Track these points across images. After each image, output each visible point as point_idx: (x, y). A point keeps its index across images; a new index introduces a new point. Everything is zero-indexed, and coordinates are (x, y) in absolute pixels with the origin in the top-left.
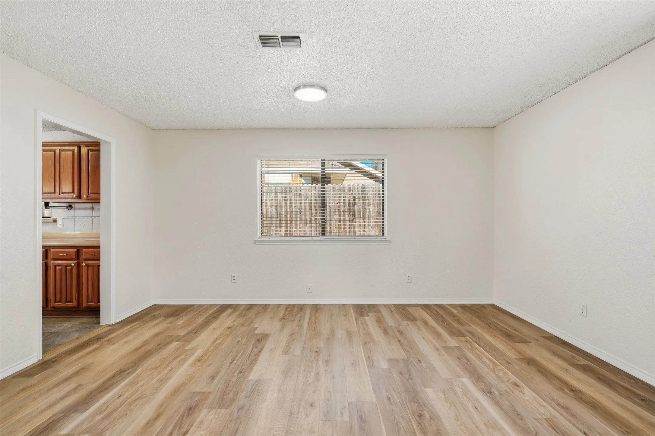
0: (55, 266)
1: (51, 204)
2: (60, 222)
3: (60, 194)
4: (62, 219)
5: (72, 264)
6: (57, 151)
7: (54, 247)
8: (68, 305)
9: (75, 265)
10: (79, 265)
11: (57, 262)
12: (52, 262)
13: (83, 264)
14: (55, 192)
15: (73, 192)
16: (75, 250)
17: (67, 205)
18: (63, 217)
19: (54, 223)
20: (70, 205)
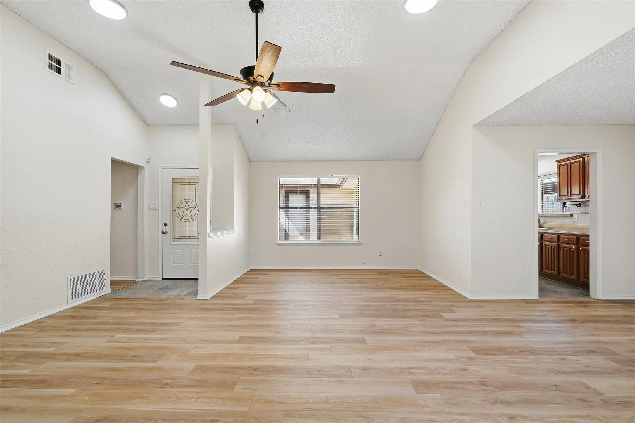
0: (564, 248)
1: (567, 203)
2: (575, 216)
3: (571, 196)
4: (576, 214)
5: (573, 248)
6: (569, 164)
7: (563, 234)
8: (571, 277)
9: (575, 248)
10: (578, 248)
11: (564, 245)
12: (562, 244)
13: (581, 248)
14: (568, 195)
15: (580, 194)
16: (576, 237)
17: (577, 203)
18: (577, 213)
19: (571, 217)
20: (579, 203)
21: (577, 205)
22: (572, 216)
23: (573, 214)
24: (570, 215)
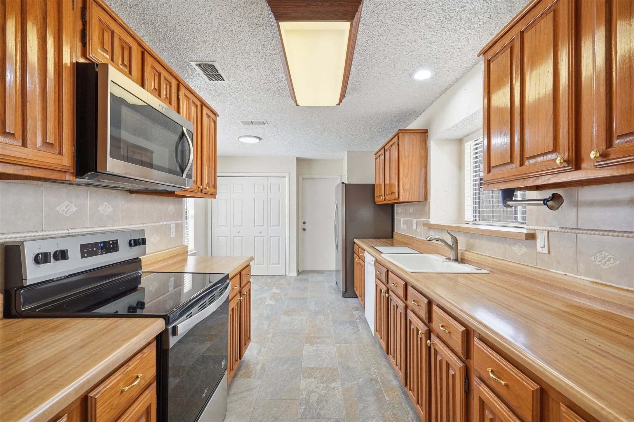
2: (541, 241)
4: (546, 233)
17: (547, 194)
18: (548, 228)
19: (530, 242)
20: (554, 195)
21: (545, 201)
22: (531, 236)
23: (535, 230)
24: (527, 234)
